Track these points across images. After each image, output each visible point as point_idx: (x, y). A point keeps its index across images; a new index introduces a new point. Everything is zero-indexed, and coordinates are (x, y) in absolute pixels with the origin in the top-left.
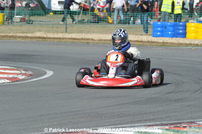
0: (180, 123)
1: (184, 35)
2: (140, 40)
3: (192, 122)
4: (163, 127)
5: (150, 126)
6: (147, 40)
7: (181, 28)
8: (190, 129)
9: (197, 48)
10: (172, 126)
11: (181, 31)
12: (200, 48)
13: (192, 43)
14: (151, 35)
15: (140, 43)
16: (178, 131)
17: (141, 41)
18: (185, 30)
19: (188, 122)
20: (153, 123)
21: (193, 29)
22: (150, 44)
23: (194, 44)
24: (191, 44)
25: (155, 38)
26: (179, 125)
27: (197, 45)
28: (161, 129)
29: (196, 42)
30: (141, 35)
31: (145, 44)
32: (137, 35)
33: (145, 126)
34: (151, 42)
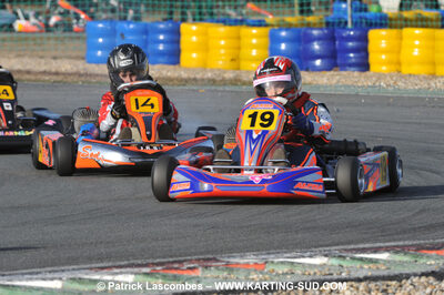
0: (180, 262)
1: (174, 56)
2: (53, 70)
3: (209, 260)
4: (136, 270)
5: (102, 268)
6: (75, 69)
7: (161, 37)
8: (207, 272)
9: (213, 88)
10: (159, 268)
11: (161, 47)
12: (221, 88)
13: (198, 76)
14: (83, 58)
15: (54, 78)
16: (176, 279)
17: (57, 74)
18: (178, 42)
19: (199, 260)
20: (110, 264)
21: (194, 38)
22: (83, 79)
23: (203, 80)
24: (195, 79)
25: (94, 65)
26: (176, 266)
27: (213, 82)
28: (132, 273)
29: (209, 75)
30: (55, 58)
31: (69, 79)
32: (41, 57)
33: (91, 269)
34: (86, 75)
